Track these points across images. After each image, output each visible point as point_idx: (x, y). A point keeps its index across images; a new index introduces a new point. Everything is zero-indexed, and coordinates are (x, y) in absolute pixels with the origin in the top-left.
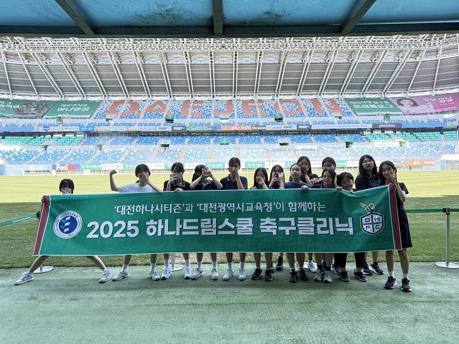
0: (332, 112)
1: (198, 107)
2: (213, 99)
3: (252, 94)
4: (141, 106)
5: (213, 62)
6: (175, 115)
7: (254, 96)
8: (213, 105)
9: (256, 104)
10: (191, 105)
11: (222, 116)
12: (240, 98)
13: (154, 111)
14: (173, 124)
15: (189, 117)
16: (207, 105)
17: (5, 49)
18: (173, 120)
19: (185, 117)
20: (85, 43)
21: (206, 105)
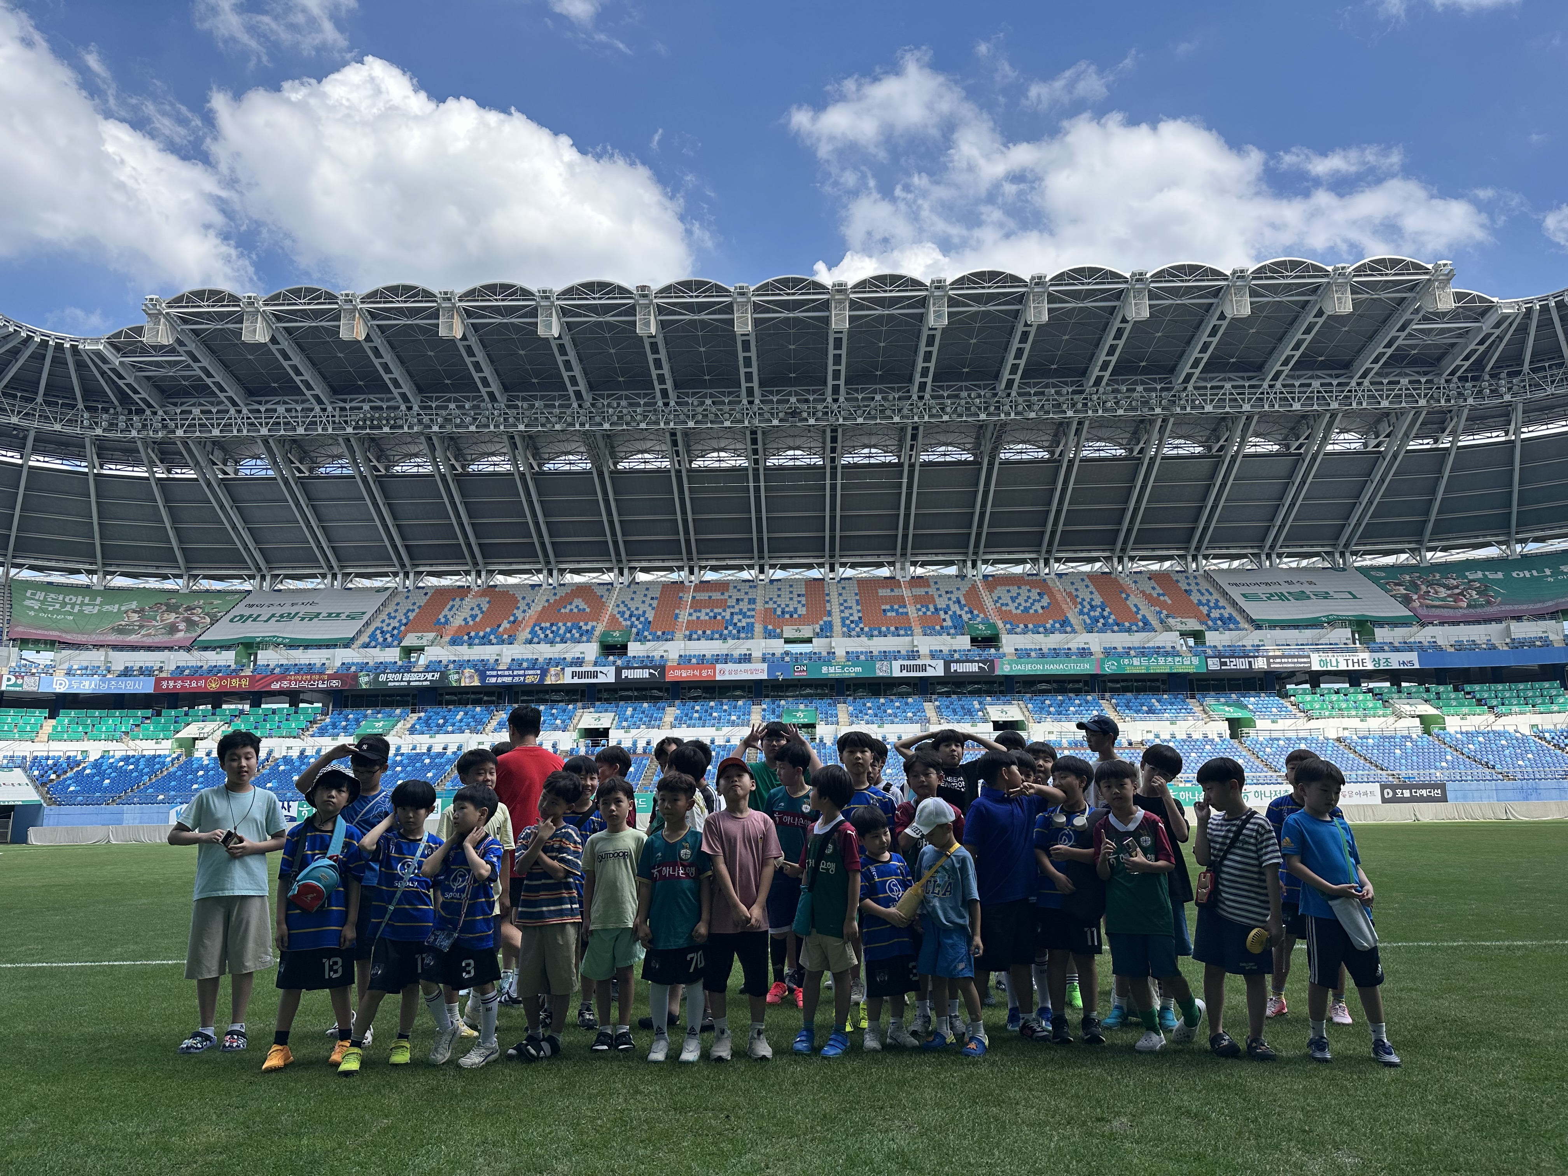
0: (1167, 616)
1: (711, 604)
2: (762, 577)
3: (891, 559)
4: (522, 605)
5: (761, 462)
6: (634, 630)
7: (898, 565)
8: (759, 594)
9: (906, 593)
10: (688, 597)
11: (789, 632)
12: (849, 572)
13: (565, 618)
14: (624, 659)
15: (679, 635)
16: (740, 595)
17: (99, 431)
18: (625, 647)
19: (668, 636)
20: (351, 409)
21: (736, 595)
